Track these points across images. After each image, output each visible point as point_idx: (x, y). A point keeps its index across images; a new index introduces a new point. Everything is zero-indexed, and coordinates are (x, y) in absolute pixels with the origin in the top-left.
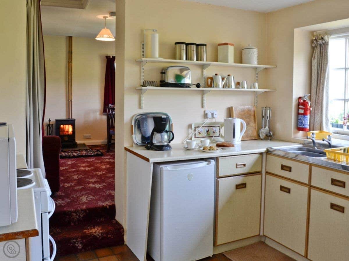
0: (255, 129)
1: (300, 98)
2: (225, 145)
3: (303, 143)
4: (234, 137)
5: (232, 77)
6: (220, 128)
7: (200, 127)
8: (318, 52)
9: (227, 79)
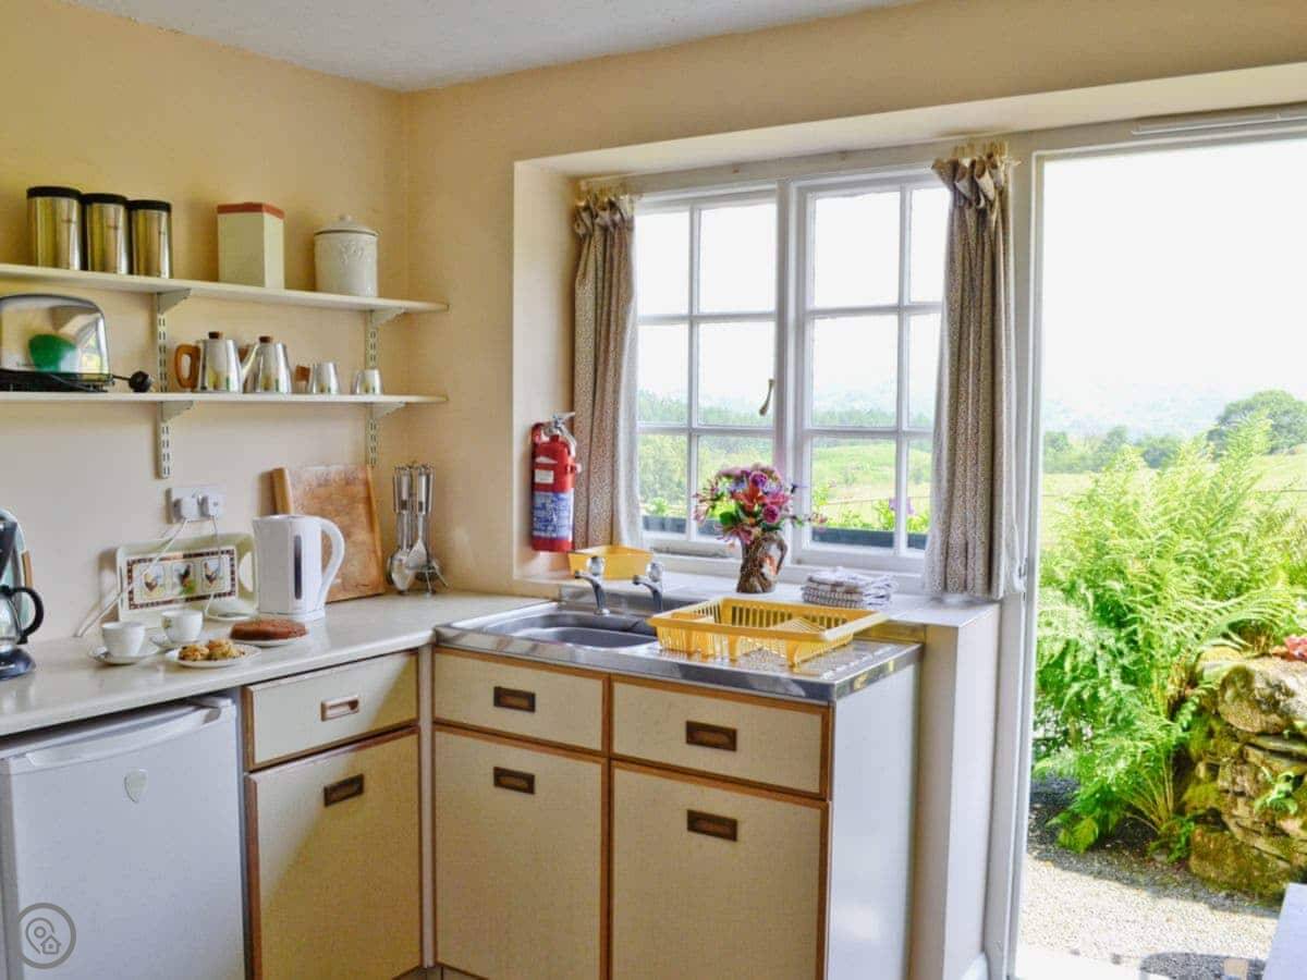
0: (373, 555)
1: (537, 427)
2: (270, 629)
3: (556, 595)
4: (298, 593)
5: (280, 347)
6: (236, 559)
7: (151, 560)
8: (596, 255)
9: (257, 354)
